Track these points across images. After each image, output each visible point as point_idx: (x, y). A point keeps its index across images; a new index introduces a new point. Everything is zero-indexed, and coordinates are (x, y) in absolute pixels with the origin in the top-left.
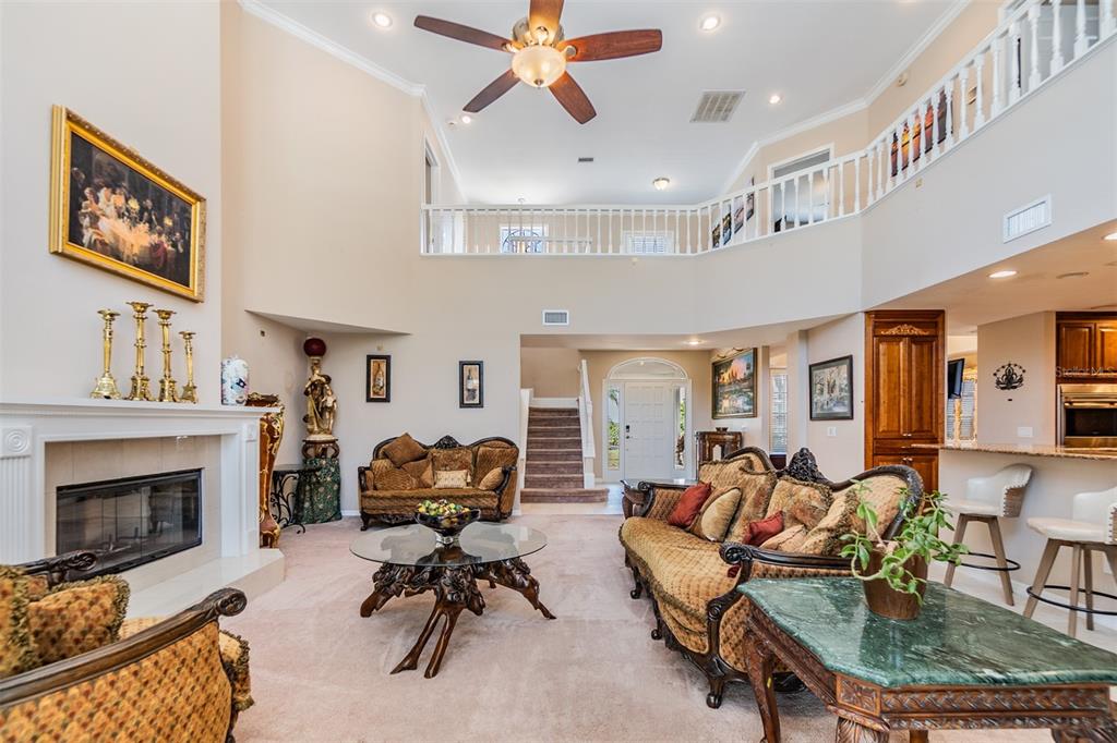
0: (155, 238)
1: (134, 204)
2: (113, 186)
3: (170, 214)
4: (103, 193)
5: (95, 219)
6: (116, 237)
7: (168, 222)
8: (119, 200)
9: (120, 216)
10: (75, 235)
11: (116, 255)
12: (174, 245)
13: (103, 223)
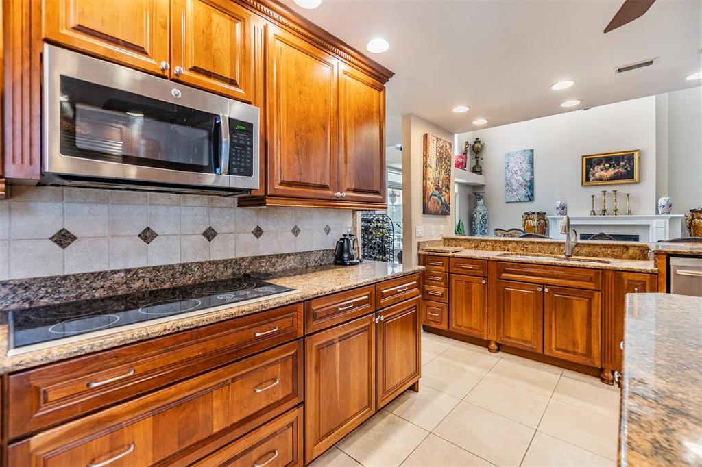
0: (617, 170)
1: (607, 165)
2: (599, 164)
3: (622, 161)
4: (596, 168)
5: (593, 174)
6: (601, 176)
7: (622, 164)
8: (602, 166)
9: (602, 170)
10: (588, 180)
11: (601, 180)
12: (626, 169)
13: (597, 175)
